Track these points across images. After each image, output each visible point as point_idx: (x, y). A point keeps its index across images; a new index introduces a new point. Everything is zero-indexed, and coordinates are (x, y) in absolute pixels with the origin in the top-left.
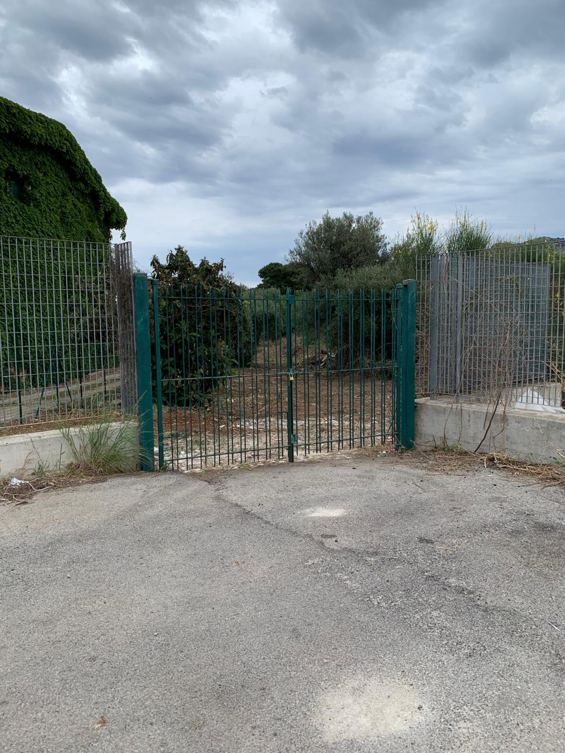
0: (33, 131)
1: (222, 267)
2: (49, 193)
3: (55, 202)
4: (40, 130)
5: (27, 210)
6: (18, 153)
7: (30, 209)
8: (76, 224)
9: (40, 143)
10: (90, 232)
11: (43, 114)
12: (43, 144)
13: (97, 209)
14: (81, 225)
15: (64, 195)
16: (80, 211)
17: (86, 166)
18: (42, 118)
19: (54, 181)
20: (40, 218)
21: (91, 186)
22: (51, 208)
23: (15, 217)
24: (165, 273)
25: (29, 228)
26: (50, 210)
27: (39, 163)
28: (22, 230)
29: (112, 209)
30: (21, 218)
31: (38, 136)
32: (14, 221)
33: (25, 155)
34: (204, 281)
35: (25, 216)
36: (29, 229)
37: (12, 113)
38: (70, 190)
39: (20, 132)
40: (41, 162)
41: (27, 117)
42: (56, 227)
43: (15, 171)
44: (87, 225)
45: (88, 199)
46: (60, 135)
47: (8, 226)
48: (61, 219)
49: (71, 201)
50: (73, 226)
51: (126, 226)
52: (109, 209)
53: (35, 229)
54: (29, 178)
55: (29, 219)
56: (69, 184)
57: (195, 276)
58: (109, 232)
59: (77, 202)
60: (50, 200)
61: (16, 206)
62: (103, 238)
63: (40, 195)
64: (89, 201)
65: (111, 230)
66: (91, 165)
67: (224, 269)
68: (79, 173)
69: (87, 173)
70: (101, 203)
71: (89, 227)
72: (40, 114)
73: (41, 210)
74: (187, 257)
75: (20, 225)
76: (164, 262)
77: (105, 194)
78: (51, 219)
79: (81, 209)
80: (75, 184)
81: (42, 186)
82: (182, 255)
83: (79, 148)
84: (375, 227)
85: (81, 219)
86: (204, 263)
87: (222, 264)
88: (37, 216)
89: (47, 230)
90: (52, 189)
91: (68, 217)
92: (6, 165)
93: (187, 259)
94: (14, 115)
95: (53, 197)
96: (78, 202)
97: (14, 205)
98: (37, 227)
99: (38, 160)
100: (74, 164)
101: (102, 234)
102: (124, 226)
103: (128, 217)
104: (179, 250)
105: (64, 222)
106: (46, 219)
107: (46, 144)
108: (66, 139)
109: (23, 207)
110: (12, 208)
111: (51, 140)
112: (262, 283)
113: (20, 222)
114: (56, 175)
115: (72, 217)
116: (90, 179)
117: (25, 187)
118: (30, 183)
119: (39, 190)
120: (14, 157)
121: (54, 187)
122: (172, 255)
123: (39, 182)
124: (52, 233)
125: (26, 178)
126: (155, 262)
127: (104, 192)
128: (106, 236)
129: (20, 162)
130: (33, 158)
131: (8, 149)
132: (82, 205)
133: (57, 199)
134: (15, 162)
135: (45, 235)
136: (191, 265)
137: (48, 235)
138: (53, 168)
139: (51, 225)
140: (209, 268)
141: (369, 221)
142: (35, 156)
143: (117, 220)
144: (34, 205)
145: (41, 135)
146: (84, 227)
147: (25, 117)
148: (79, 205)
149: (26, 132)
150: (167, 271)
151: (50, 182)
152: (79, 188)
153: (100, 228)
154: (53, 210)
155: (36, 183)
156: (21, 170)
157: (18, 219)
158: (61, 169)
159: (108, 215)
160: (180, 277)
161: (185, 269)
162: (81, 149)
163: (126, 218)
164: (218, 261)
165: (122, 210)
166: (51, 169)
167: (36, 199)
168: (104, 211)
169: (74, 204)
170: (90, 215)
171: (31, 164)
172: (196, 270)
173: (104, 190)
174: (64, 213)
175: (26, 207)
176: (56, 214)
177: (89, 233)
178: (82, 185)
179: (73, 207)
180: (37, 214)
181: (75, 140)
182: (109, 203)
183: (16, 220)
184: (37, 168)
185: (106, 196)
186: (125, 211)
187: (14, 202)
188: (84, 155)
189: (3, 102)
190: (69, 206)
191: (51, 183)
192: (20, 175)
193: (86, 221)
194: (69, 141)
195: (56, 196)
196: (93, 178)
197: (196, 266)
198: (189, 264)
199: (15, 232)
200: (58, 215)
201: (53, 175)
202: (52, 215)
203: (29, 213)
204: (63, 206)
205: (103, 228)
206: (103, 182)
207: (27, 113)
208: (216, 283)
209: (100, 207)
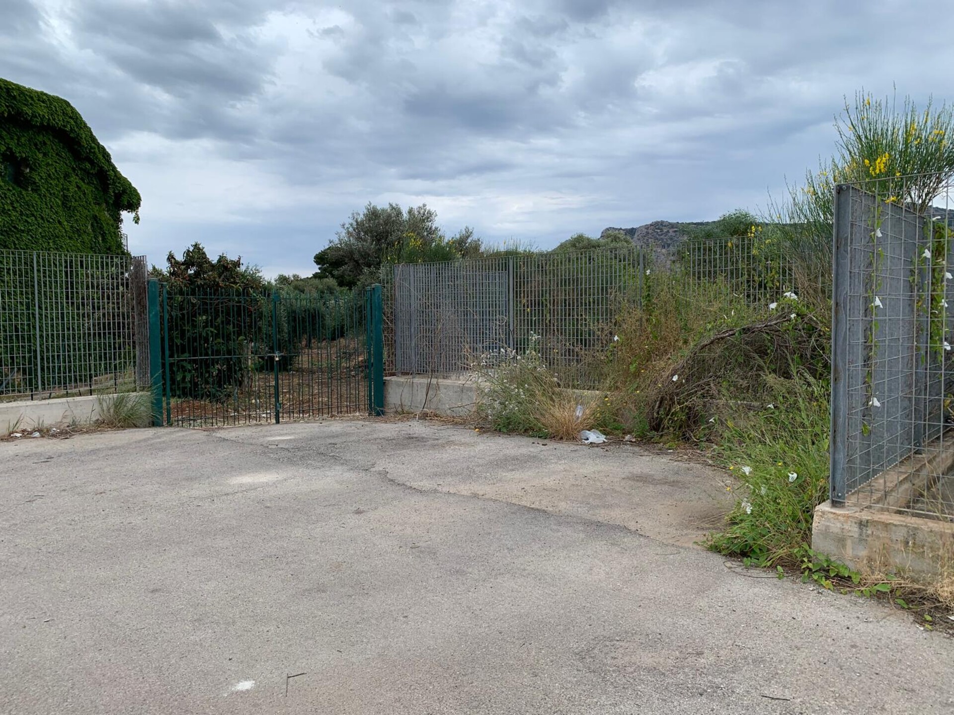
0: (35, 112)
1: (240, 264)
2: (49, 175)
3: (57, 185)
4: (42, 110)
5: (25, 195)
6: (17, 135)
7: (29, 195)
8: (80, 209)
9: (42, 123)
10: (96, 216)
11: (45, 92)
12: (46, 124)
13: (105, 190)
14: (86, 209)
15: (67, 176)
16: (84, 194)
17: (93, 145)
18: (44, 97)
19: (56, 162)
20: (39, 203)
21: (98, 165)
22: (52, 192)
23: (12, 204)
24: (181, 269)
25: (27, 214)
26: (51, 194)
27: (38, 143)
28: (19, 218)
29: (122, 191)
30: (19, 205)
31: (40, 116)
32: (11, 208)
33: (24, 136)
34: (220, 278)
35: (23, 203)
36: (27, 216)
37: (12, 96)
38: (74, 169)
39: (20, 113)
40: (41, 142)
41: (28, 98)
42: (57, 212)
43: (12, 153)
44: (93, 209)
45: (94, 180)
46: (64, 113)
47: (4, 213)
48: (63, 203)
49: (74, 184)
50: (77, 210)
51: (140, 208)
52: (119, 190)
53: (33, 215)
54: (28, 160)
55: (28, 205)
56: (73, 163)
57: (210, 273)
58: (119, 214)
59: (81, 184)
60: (51, 184)
61: (14, 191)
62: (112, 222)
63: (39, 178)
64: (95, 182)
65: (121, 212)
66: (99, 143)
67: (241, 266)
68: (84, 152)
69: (94, 153)
70: (110, 184)
71: (95, 211)
72: (42, 93)
73: (40, 195)
74: (204, 253)
75: (17, 212)
76: (180, 258)
77: (115, 173)
78: (51, 203)
79: (86, 191)
80: (79, 164)
81: (42, 168)
82: (199, 252)
83: (85, 125)
84: (428, 218)
85: (86, 202)
86: (222, 259)
87: (239, 261)
88: (36, 201)
89: (47, 217)
90: (53, 171)
91: (71, 201)
92: (3, 148)
93: (204, 256)
94: (14, 98)
95: (54, 179)
96: (83, 184)
97: (10, 191)
98: (35, 213)
99: (38, 140)
100: (79, 144)
101: (111, 218)
102: (138, 208)
103: (142, 199)
104: (196, 246)
105: (66, 207)
106: (46, 204)
107: (48, 124)
108: (71, 117)
109: (21, 192)
110: (9, 194)
111: (54, 120)
112: (319, 271)
113: (17, 209)
114: (57, 154)
115: (76, 201)
116: (97, 158)
117: (22, 169)
118: (28, 166)
119: (39, 173)
120: (12, 139)
121: (55, 168)
122: (189, 251)
123: (39, 164)
124: (52, 219)
125: (25, 161)
126: (171, 258)
127: (113, 171)
128: (115, 220)
129: (18, 144)
130: (32, 138)
131: (6, 131)
132: (87, 186)
133: (58, 181)
134: (13, 145)
135: (44, 221)
136: (207, 261)
137: (48, 221)
138: (54, 147)
139: (52, 211)
140: (226, 265)
141: (422, 212)
142: (35, 136)
143: (128, 202)
144: (32, 190)
145: (43, 115)
146: (89, 211)
147: (26, 98)
148: (84, 186)
149: (27, 113)
150: (183, 267)
151: (50, 163)
152: (84, 168)
153: (108, 211)
154: (54, 194)
155: (35, 166)
156: (20, 152)
157: (15, 205)
158: (63, 148)
159: (118, 196)
160: (197, 274)
161: (201, 266)
162: (87, 127)
163: (139, 199)
164: (235, 259)
165: (135, 190)
166: (52, 149)
167: (35, 183)
168: (113, 192)
169: (78, 187)
170: (96, 197)
171: (30, 145)
172: (213, 266)
173: (114, 168)
174: (66, 196)
175: (24, 192)
176: (57, 198)
177: (95, 218)
178: (88, 166)
179: (76, 189)
180: (37, 199)
181: (81, 118)
182: (119, 183)
183: (13, 207)
184: (37, 148)
185: (116, 176)
186: (139, 191)
187: (11, 188)
188: (91, 132)
189: (3, 86)
190: (73, 189)
191: (52, 165)
192: (17, 157)
193: (92, 204)
194: (73, 119)
195: (58, 178)
196: (100, 156)
197: (213, 262)
198: (206, 261)
199: (11, 220)
200: (60, 200)
201: (54, 155)
202: (53, 200)
203: (27, 199)
204: (65, 189)
205: (112, 211)
206: (113, 161)
207: (28, 94)
208: (232, 280)
209: (108, 188)
